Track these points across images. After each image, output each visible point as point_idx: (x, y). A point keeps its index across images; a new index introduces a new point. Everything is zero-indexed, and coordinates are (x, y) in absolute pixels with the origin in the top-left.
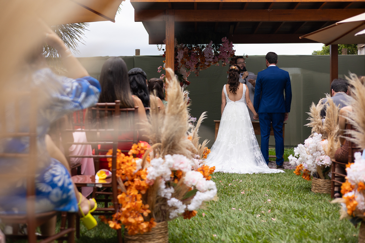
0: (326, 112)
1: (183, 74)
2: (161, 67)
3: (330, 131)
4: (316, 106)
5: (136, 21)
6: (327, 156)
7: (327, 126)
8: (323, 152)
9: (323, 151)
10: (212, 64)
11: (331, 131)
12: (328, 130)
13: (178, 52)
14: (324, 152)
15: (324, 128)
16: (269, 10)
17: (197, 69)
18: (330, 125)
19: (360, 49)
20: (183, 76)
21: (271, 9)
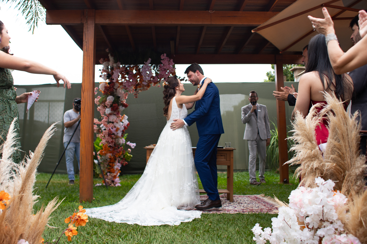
0: (329, 129)
1: (119, 96)
2: (97, 89)
3: (342, 170)
4: (305, 118)
5: (48, 23)
6: (351, 237)
7: (334, 160)
8: (340, 226)
9: (339, 223)
10: (153, 85)
11: (344, 172)
12: (338, 169)
13: (114, 71)
14: (343, 225)
15: (329, 165)
16: (211, 12)
17: (136, 90)
18: (341, 156)
19: (297, 78)
20: (121, 98)
21: (213, 10)
